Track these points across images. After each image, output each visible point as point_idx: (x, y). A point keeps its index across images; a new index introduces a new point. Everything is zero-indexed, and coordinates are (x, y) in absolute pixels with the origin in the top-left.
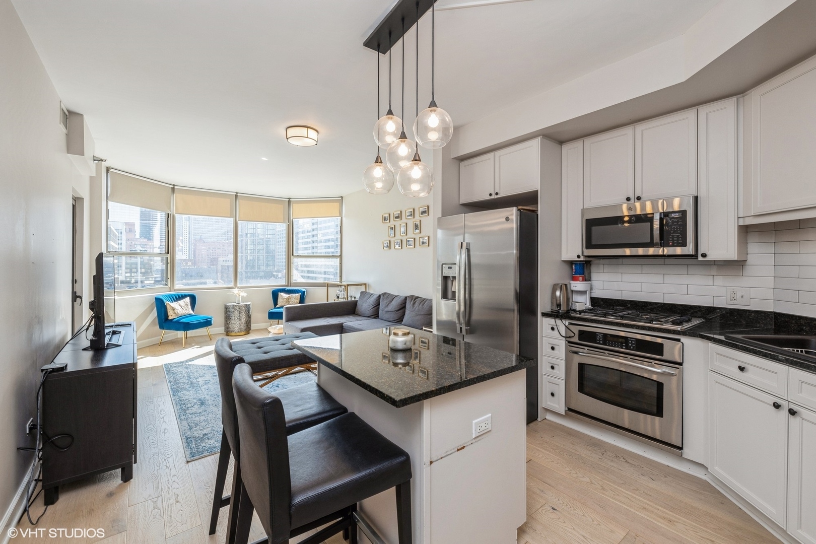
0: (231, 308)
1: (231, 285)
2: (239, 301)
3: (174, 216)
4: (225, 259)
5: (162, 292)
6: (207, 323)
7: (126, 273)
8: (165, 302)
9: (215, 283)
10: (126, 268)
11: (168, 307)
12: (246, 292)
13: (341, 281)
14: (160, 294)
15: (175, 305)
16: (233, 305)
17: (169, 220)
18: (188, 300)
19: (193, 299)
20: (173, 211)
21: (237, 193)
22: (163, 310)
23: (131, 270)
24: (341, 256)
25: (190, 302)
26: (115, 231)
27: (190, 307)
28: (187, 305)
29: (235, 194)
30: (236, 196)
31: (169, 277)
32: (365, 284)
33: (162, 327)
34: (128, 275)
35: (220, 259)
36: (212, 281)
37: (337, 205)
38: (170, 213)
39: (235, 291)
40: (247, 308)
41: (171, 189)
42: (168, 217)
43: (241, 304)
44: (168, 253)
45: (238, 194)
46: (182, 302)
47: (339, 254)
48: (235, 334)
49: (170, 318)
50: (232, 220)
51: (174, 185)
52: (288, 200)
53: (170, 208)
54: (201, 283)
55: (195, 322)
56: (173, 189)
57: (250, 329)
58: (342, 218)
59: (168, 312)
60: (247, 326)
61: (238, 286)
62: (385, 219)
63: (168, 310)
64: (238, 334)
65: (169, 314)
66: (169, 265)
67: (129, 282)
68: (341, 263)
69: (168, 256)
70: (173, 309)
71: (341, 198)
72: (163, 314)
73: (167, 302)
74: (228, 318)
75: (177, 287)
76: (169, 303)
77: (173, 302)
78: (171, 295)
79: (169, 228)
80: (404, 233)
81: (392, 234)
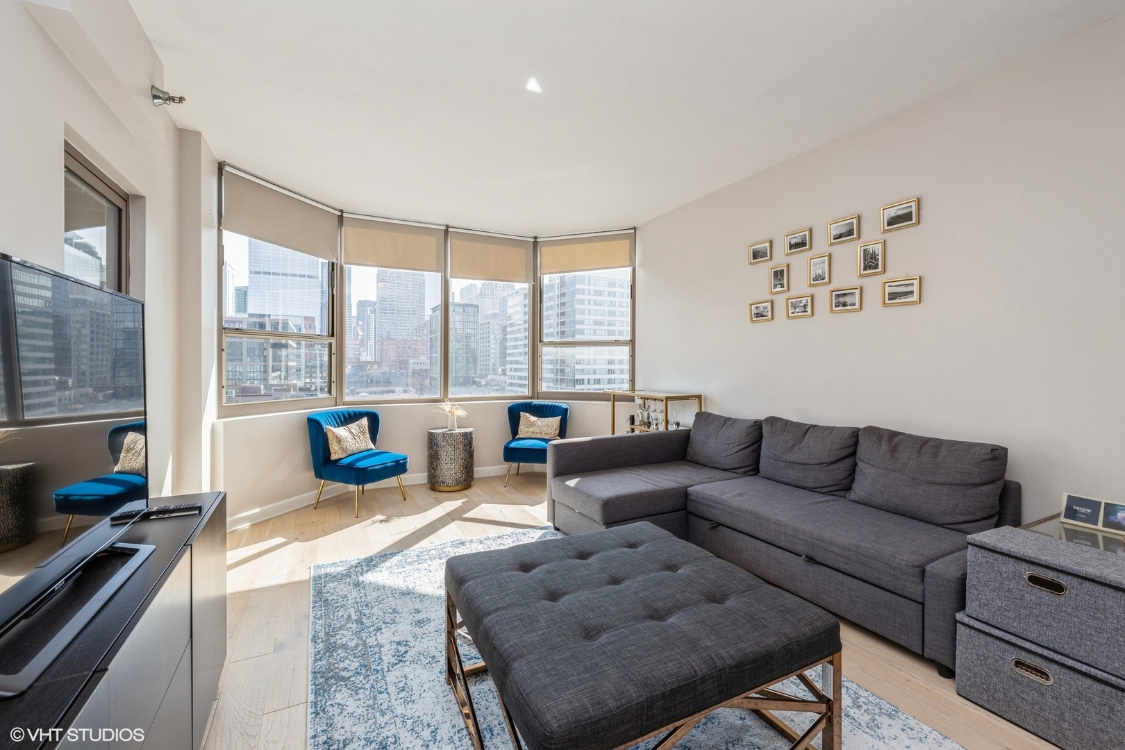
0: (440, 439)
1: (437, 396)
2: (453, 426)
3: (342, 268)
4: (416, 361)
5: (322, 406)
6: (399, 467)
7: (306, 378)
8: (324, 426)
9: (405, 391)
10: (306, 373)
11: (330, 436)
12: (465, 408)
13: (633, 389)
14: (317, 412)
15: (341, 431)
16: (443, 434)
17: (335, 274)
18: (364, 421)
19: (374, 420)
20: (341, 260)
21: (447, 227)
22: (321, 442)
23: (311, 374)
24: (632, 343)
25: (368, 426)
26: (293, 327)
27: (368, 436)
28: (363, 433)
29: (444, 228)
30: (446, 233)
31: (334, 378)
32: (699, 397)
33: (319, 475)
34: (308, 380)
35: (411, 361)
36: (401, 389)
37: (626, 244)
38: (335, 261)
39: (447, 406)
40: (467, 440)
41: (337, 219)
42: (333, 270)
43: (457, 431)
44: (333, 335)
45: (450, 229)
46: (354, 427)
47: (628, 338)
48: (447, 489)
49: (333, 457)
51: (342, 211)
52: (533, 240)
53: (334, 252)
54: (388, 392)
55: (377, 467)
56: (341, 218)
57: (473, 479)
58: (634, 269)
59: (330, 446)
60: (467, 472)
61: (450, 396)
62: (756, 255)
63: (330, 442)
64: (452, 489)
65: (332, 450)
66: (334, 357)
67: (309, 390)
68: (633, 356)
69: (333, 340)
70: (339, 440)
71: (633, 231)
72: (321, 451)
73: (330, 427)
74: (433, 458)
75: (347, 398)
76: (332, 429)
77: (339, 426)
78: (337, 413)
79: (335, 289)
80: (823, 279)
81: (781, 284)
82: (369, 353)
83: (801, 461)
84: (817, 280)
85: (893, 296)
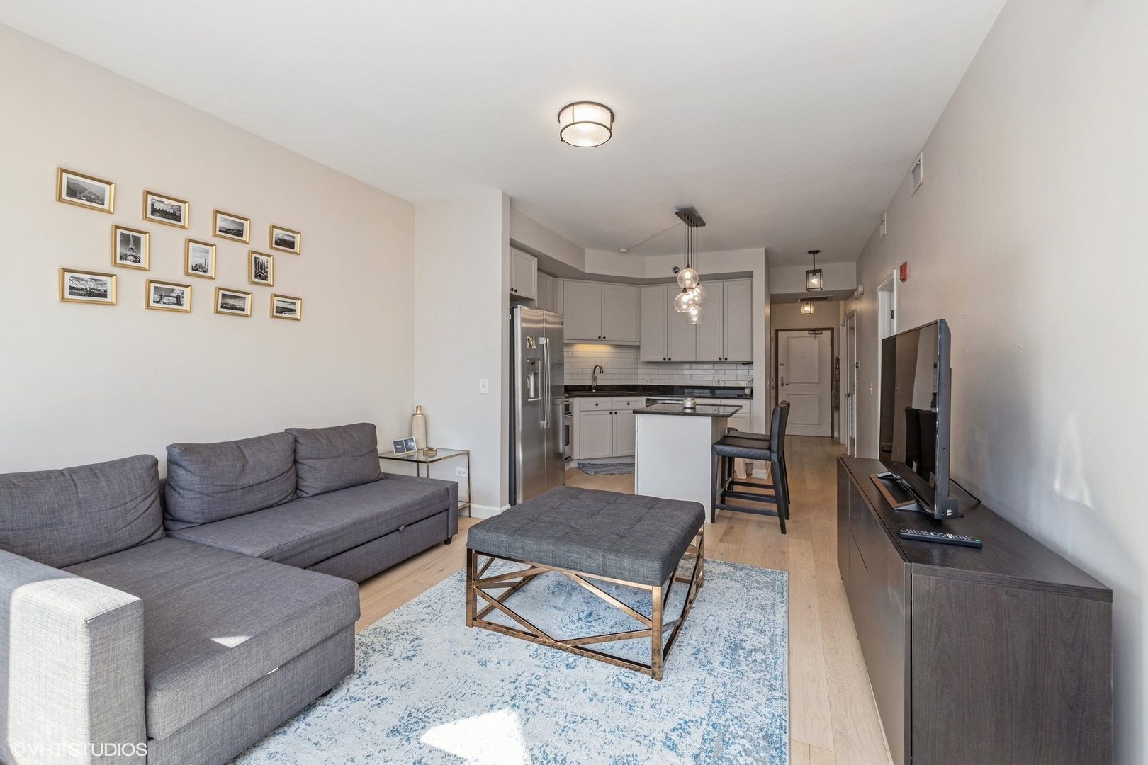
80: (205, 271)
81: (135, 257)
83: (263, 479)
84: (197, 270)
85: (281, 310)
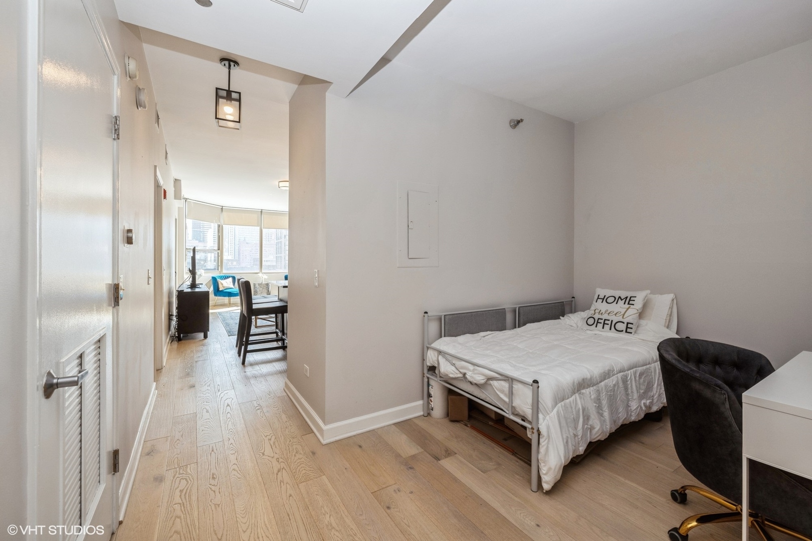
0: (258, 285)
1: (258, 272)
2: (262, 281)
3: (223, 226)
5: (216, 274)
8: (218, 279)
11: (219, 283)
12: (267, 276)
14: (214, 276)
15: (223, 282)
16: (259, 283)
17: (220, 229)
18: (230, 279)
19: (234, 278)
20: (222, 223)
21: (262, 210)
22: (215, 285)
25: (232, 280)
27: (232, 283)
28: (230, 282)
30: (261, 212)
31: (219, 265)
33: (215, 295)
38: (220, 224)
39: (260, 275)
40: (267, 286)
41: (220, 210)
42: (219, 227)
43: (264, 283)
46: (227, 280)
49: (220, 289)
50: (258, 228)
51: (222, 206)
53: (220, 221)
55: (235, 292)
56: (222, 209)
61: (262, 271)
63: (219, 285)
65: (220, 287)
66: (219, 257)
69: (219, 251)
70: (222, 284)
72: (215, 288)
75: (224, 272)
76: (220, 280)
77: (222, 280)
78: (220, 276)
82: (230, 253)
